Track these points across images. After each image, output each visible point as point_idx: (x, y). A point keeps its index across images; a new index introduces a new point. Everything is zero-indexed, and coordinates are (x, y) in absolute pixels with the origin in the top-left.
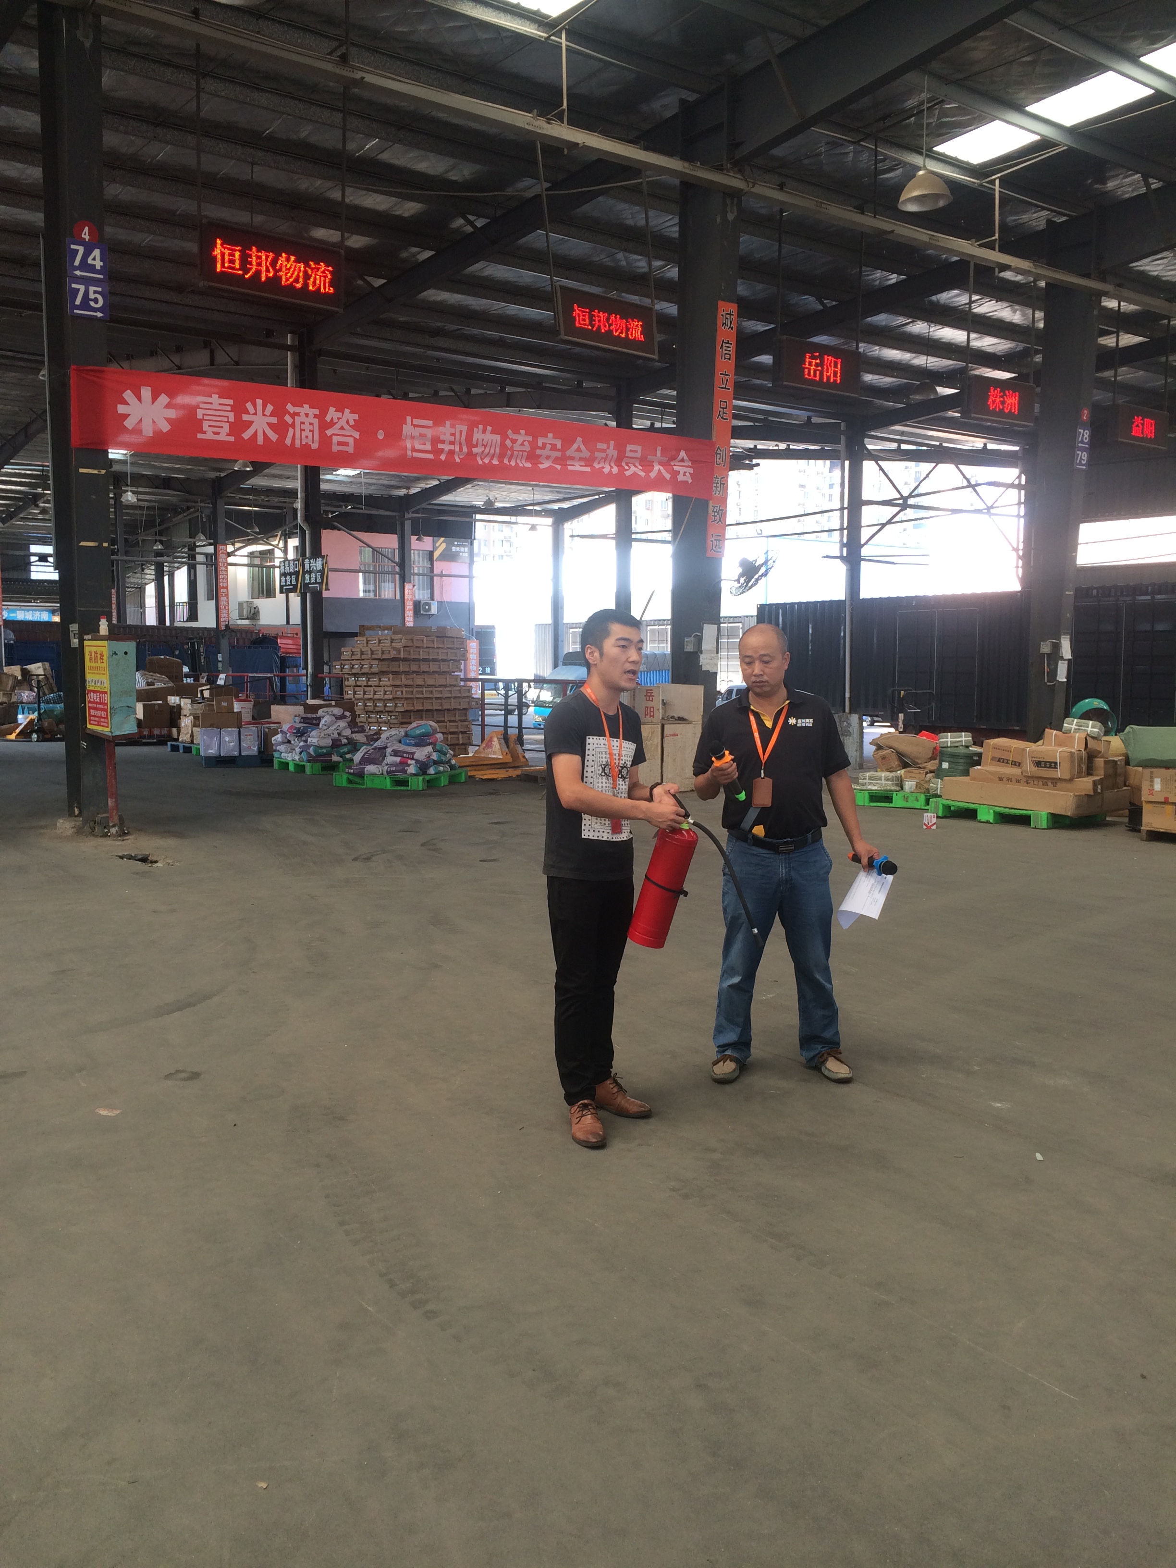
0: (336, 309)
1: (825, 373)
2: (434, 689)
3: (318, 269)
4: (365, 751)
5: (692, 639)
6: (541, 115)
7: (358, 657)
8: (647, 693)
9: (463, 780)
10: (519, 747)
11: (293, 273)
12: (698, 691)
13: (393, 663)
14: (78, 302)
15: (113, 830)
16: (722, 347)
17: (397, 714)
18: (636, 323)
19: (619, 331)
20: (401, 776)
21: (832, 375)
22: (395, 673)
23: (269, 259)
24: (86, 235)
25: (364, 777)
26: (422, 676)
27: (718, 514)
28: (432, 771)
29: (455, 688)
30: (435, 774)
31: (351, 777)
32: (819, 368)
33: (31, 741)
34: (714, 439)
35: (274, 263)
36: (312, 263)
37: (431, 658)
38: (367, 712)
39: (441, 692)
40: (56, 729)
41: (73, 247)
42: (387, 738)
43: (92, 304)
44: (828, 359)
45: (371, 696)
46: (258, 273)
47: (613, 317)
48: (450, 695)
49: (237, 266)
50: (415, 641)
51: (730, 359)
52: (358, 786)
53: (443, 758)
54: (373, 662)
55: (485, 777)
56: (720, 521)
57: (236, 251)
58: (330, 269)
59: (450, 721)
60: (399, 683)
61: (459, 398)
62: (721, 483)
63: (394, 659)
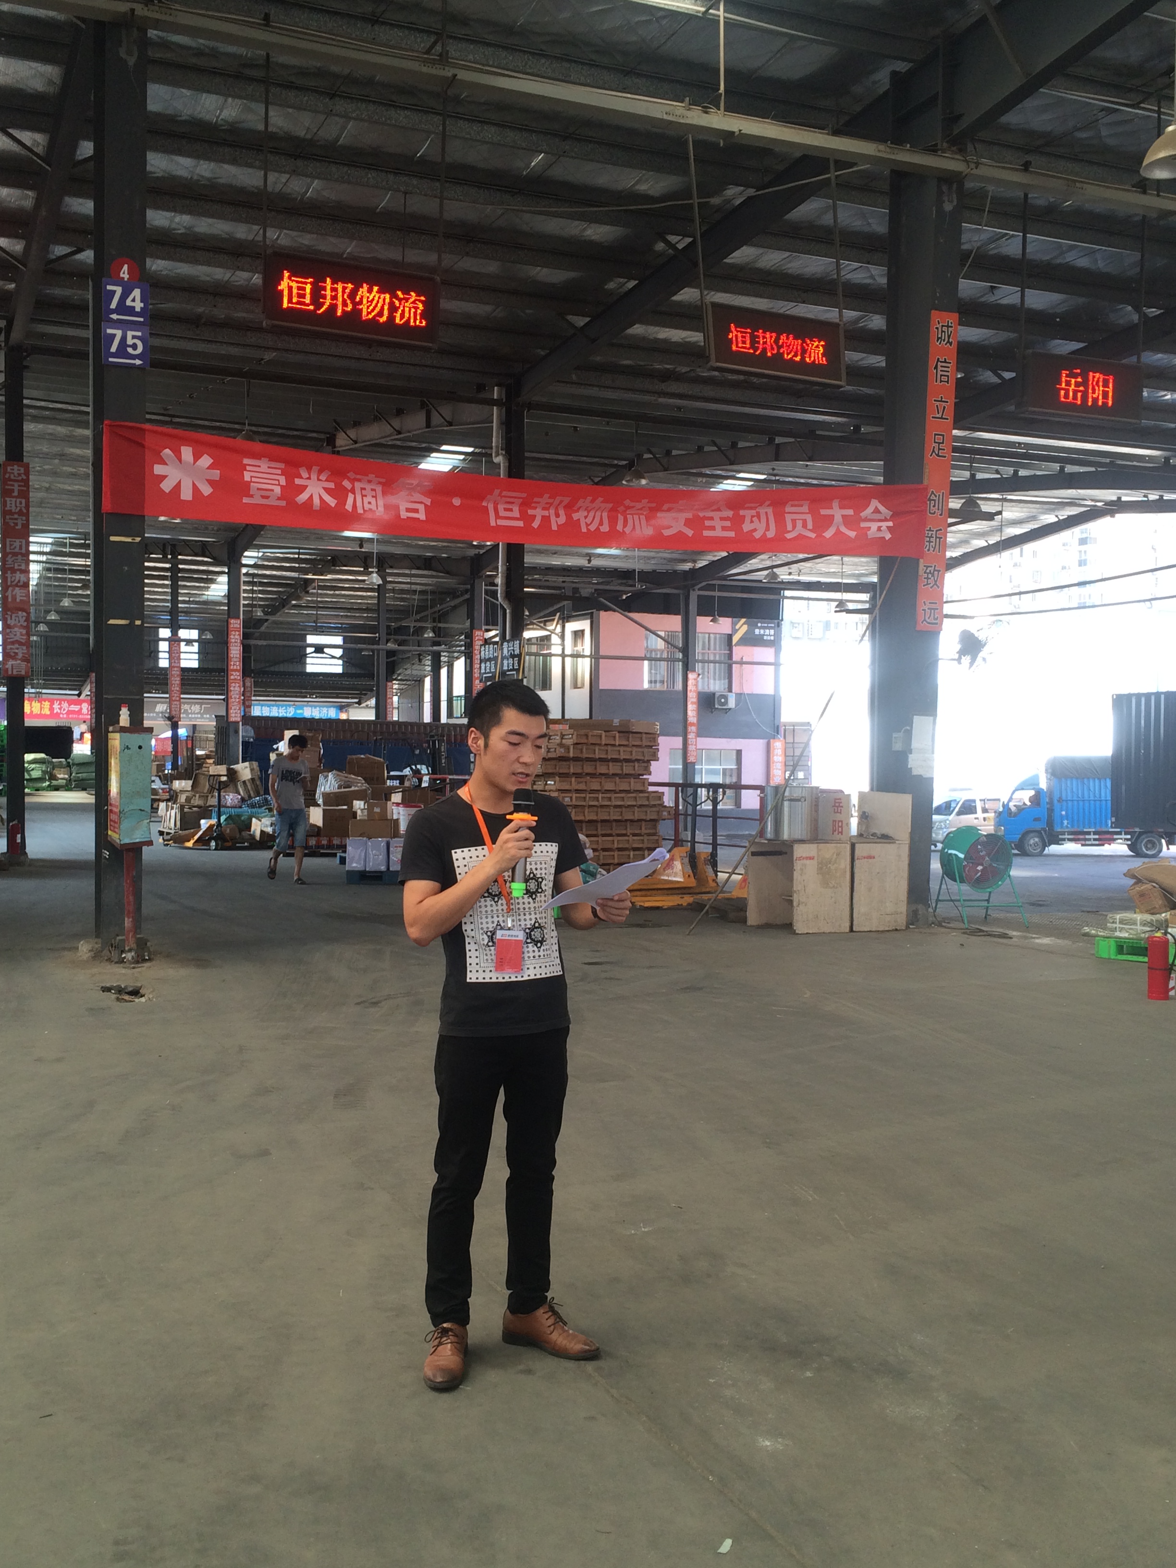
0: (431, 345)
1: (1090, 395)
2: (613, 796)
3: (407, 300)
5: (901, 734)
6: (693, 103)
8: (835, 802)
10: (709, 870)
11: (376, 306)
12: (904, 802)
13: (561, 763)
14: (113, 349)
15: (129, 956)
16: (936, 368)
18: (816, 344)
19: (793, 354)
21: (1100, 397)
23: (347, 291)
24: (124, 273)
26: (598, 780)
27: (933, 575)
29: (641, 795)
32: (1082, 388)
33: (209, 849)
34: (926, 482)
35: (353, 294)
36: (399, 293)
37: (610, 757)
39: (623, 799)
40: (238, 836)
41: (109, 287)
43: (130, 350)
44: (1094, 377)
46: (333, 307)
47: (783, 337)
48: (634, 803)
49: (308, 300)
50: (590, 737)
51: (948, 382)
56: (935, 584)
57: (306, 283)
58: (423, 298)
59: (634, 835)
60: (567, 787)
61: (725, 455)
62: (936, 537)
63: (562, 759)
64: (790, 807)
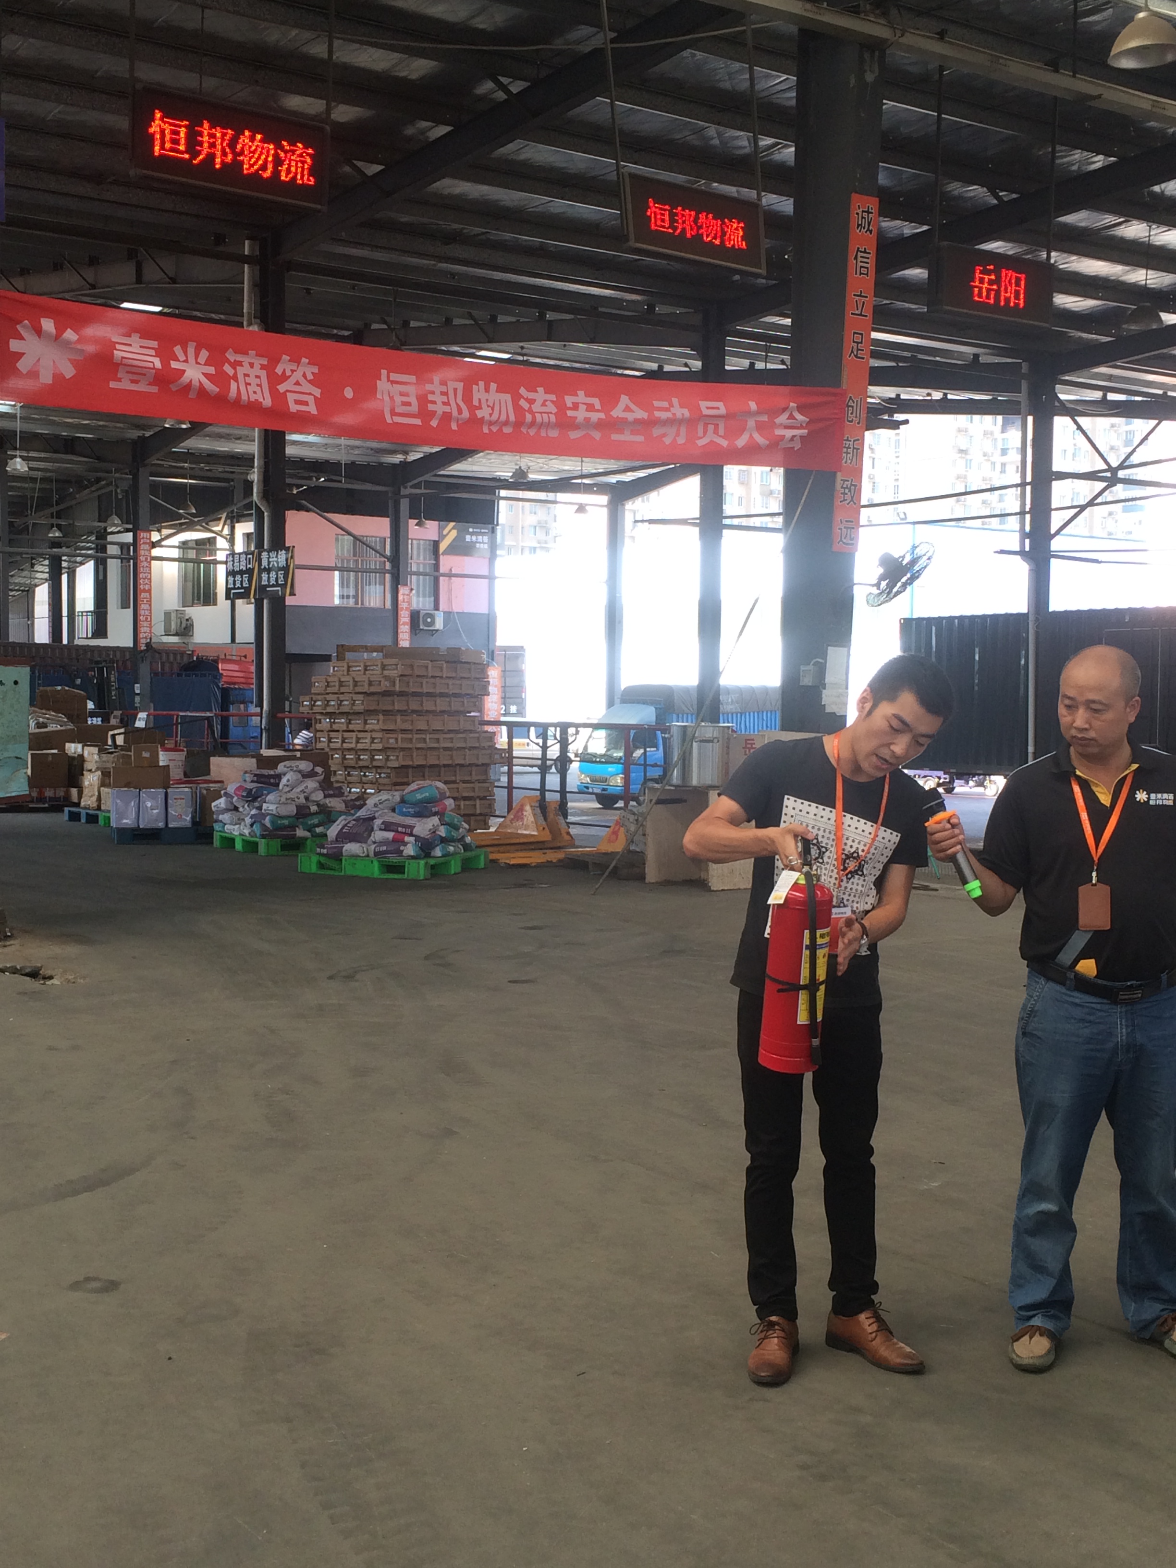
0: (319, 207)
1: (1003, 294)
2: (441, 736)
3: (293, 152)
4: (344, 822)
5: (811, 667)
7: (335, 689)
8: (746, 743)
9: (482, 865)
10: (561, 819)
11: (259, 158)
13: (385, 698)
16: (856, 258)
17: (389, 771)
18: (735, 226)
19: (712, 236)
20: (394, 859)
21: (1012, 298)
22: (386, 713)
23: (227, 138)
25: (341, 860)
26: (425, 718)
27: (850, 491)
28: (438, 852)
29: (472, 735)
30: (443, 856)
31: (322, 859)
32: (995, 287)
34: (844, 386)
35: (233, 143)
36: (285, 143)
37: (438, 691)
38: (346, 768)
39: (451, 740)
42: (376, 805)
44: (1006, 275)
45: (353, 746)
46: (211, 157)
47: (703, 216)
48: (463, 745)
49: (182, 148)
50: (415, 667)
51: (867, 274)
52: (331, 873)
53: (454, 834)
54: (355, 697)
55: (513, 862)
56: (852, 500)
57: (180, 126)
58: (310, 151)
59: (464, 782)
60: (392, 727)
61: (481, 329)
62: (854, 448)
63: (386, 694)
64: (700, 748)
